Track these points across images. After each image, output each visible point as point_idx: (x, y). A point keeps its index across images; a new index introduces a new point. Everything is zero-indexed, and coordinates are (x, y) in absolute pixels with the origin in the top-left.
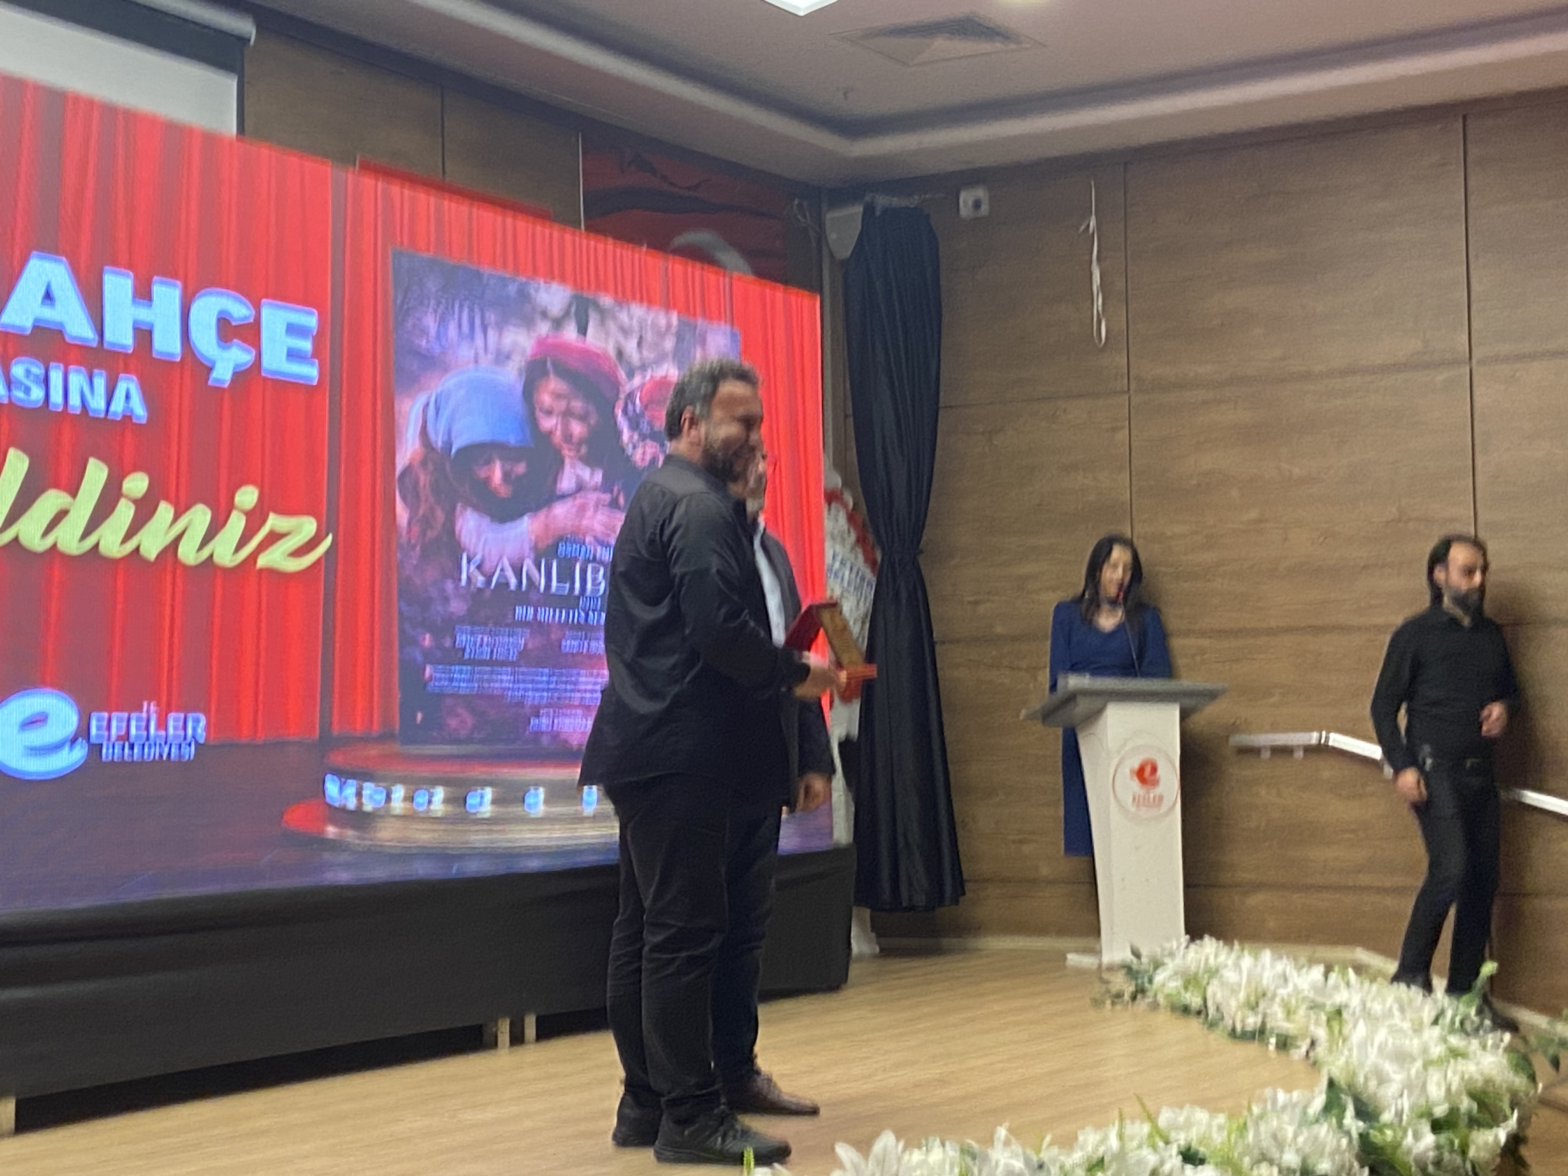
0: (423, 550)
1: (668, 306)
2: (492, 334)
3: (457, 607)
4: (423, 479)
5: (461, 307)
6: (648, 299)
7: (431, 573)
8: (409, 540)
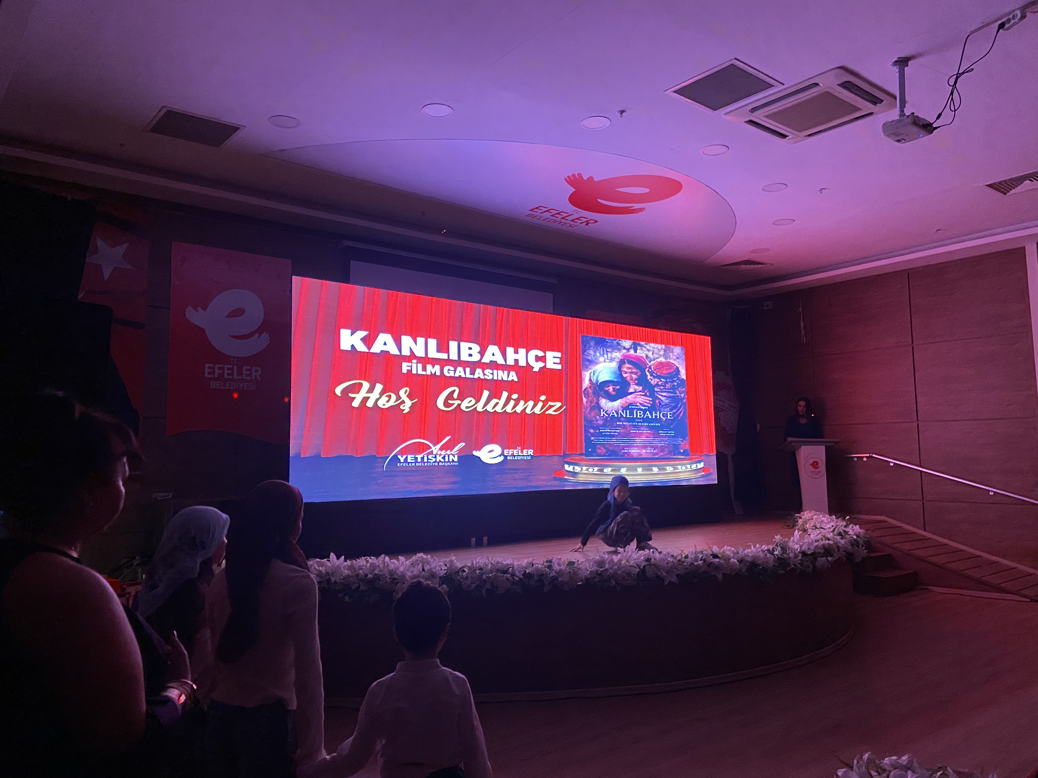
0: (591, 408)
1: (661, 343)
2: (609, 354)
3: (600, 422)
4: (590, 391)
5: (600, 348)
6: (656, 342)
7: (593, 414)
8: (587, 406)
